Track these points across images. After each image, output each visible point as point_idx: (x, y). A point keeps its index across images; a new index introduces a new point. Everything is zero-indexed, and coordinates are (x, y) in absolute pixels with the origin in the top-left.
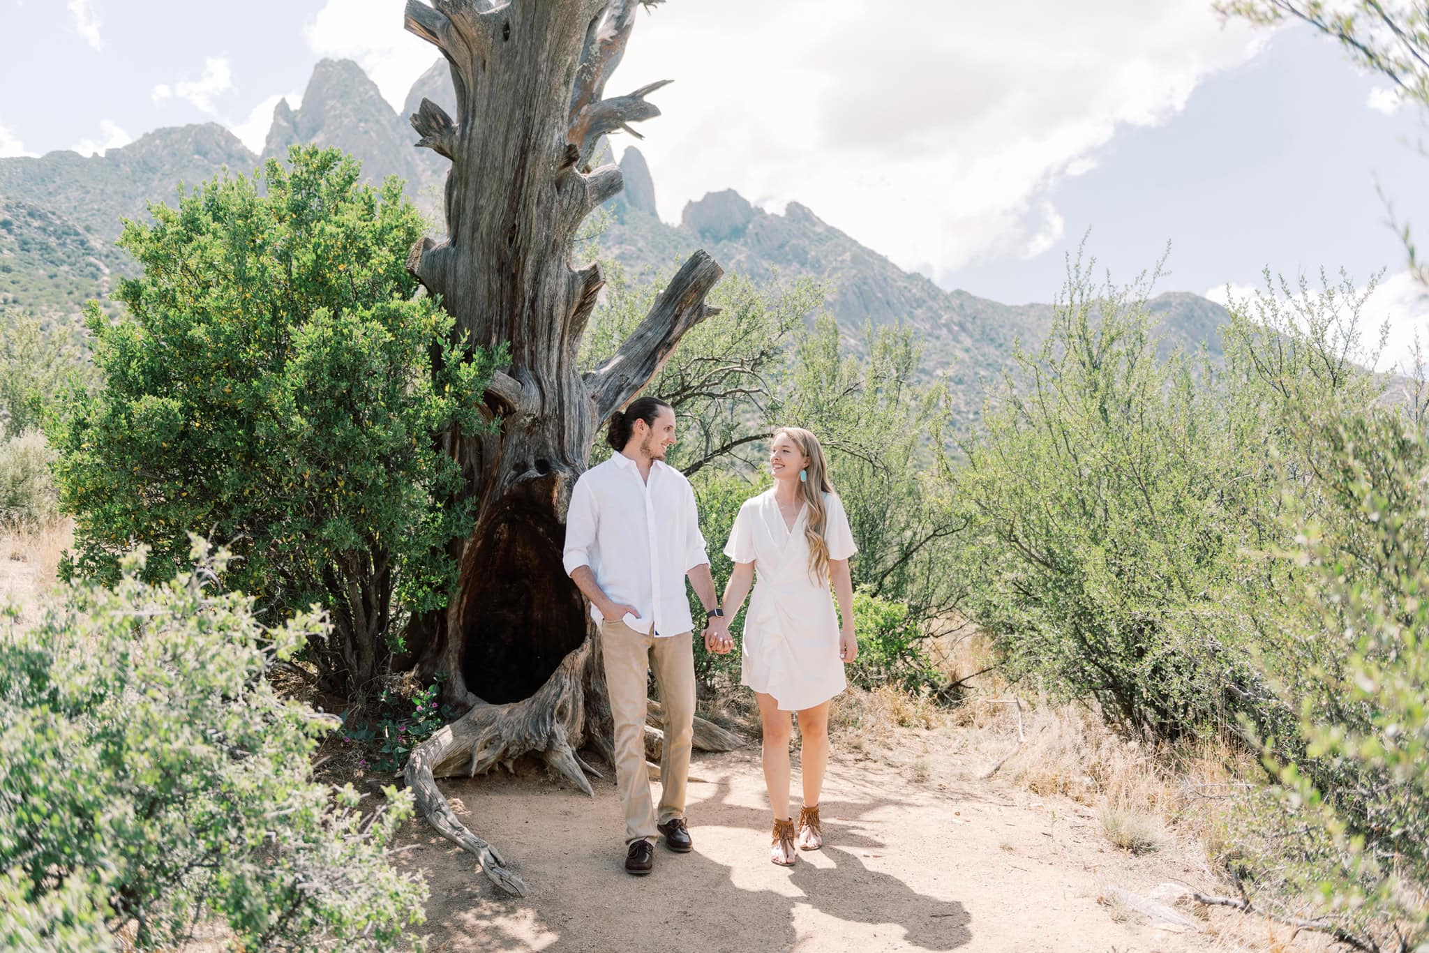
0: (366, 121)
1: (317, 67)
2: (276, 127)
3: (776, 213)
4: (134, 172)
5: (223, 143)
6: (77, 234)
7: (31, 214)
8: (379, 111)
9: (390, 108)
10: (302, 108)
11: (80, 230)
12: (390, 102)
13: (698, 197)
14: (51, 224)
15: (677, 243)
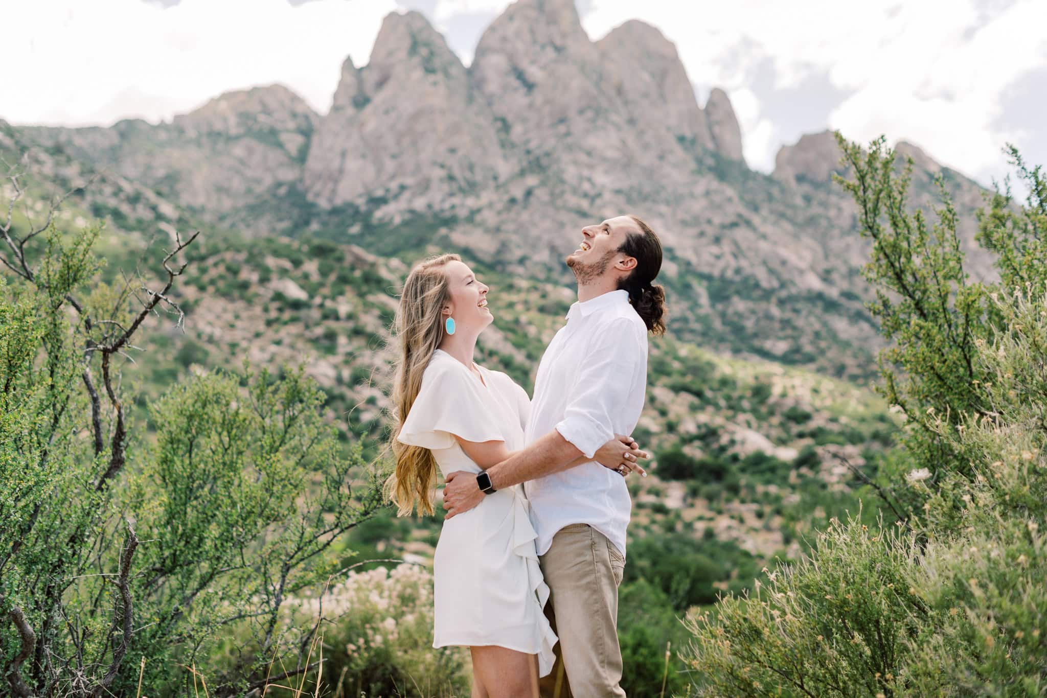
1: (384, 20)
2: (342, 84)
8: (448, 63)
9: (460, 61)
12: (458, 55)
15: (775, 191)
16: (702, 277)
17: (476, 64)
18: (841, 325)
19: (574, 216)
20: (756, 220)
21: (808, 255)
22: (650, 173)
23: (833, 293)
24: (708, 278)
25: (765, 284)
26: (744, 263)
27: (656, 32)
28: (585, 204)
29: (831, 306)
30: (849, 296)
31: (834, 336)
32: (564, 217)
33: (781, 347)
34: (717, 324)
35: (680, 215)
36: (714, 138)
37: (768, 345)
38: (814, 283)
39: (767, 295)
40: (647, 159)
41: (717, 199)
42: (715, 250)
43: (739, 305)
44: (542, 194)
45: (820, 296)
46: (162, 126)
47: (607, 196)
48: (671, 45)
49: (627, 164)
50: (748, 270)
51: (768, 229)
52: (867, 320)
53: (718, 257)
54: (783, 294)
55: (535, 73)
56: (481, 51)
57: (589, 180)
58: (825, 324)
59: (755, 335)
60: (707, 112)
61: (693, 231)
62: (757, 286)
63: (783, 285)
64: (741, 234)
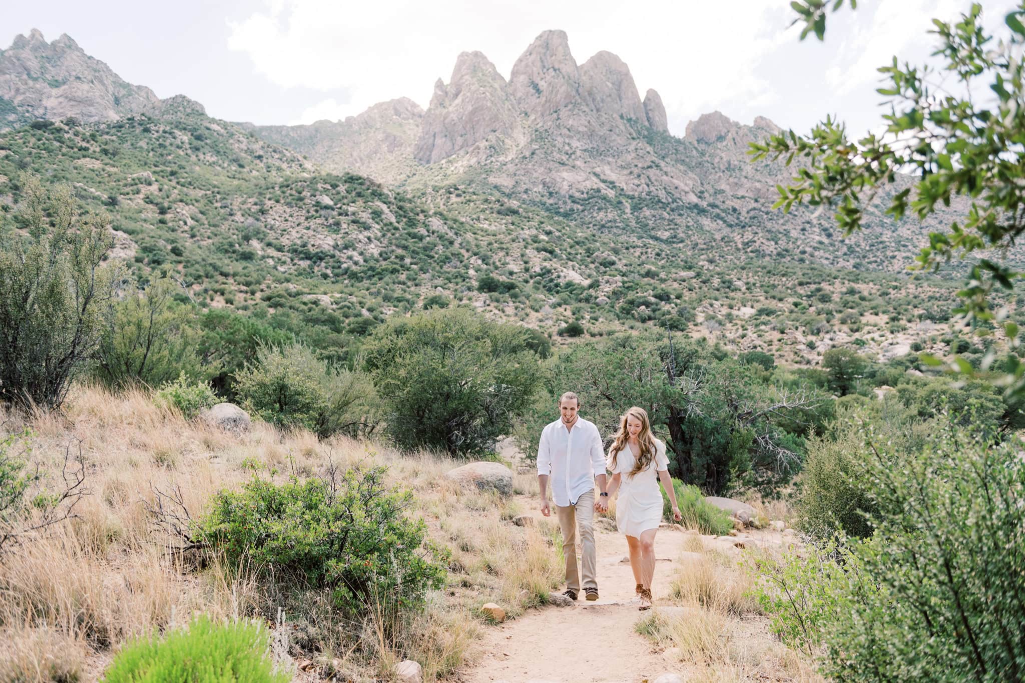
0: (485, 86)
1: (459, 56)
2: (436, 96)
3: (747, 124)
4: (360, 129)
5: (409, 108)
6: (298, 160)
7: (275, 151)
8: (494, 79)
9: (503, 78)
10: (451, 83)
11: (300, 158)
12: (502, 75)
13: (696, 118)
14: (285, 156)
15: (681, 148)
16: (628, 197)
17: (511, 81)
18: (706, 222)
19: (557, 165)
20: (662, 164)
21: (690, 183)
22: (604, 139)
23: (704, 204)
24: (632, 198)
25: (664, 200)
26: (652, 188)
27: (616, 58)
28: (564, 158)
29: (702, 211)
30: (713, 206)
31: (701, 228)
32: (551, 165)
33: (666, 235)
34: (633, 224)
35: (620, 162)
36: (648, 119)
37: (659, 234)
38: (694, 199)
39: (664, 206)
40: (603, 131)
41: (641, 152)
42: (636, 182)
43: (647, 212)
44: (540, 154)
45: (696, 206)
46: (340, 123)
47: (578, 153)
48: (625, 65)
49: (591, 135)
50: (655, 193)
51: (668, 169)
52: (722, 219)
53: (638, 186)
54: (674, 205)
55: (543, 85)
56: (514, 74)
57: (569, 144)
58: (697, 222)
59: (653, 229)
60: (644, 103)
61: (626, 172)
62: (659, 201)
63: (674, 201)
64: (652, 172)
